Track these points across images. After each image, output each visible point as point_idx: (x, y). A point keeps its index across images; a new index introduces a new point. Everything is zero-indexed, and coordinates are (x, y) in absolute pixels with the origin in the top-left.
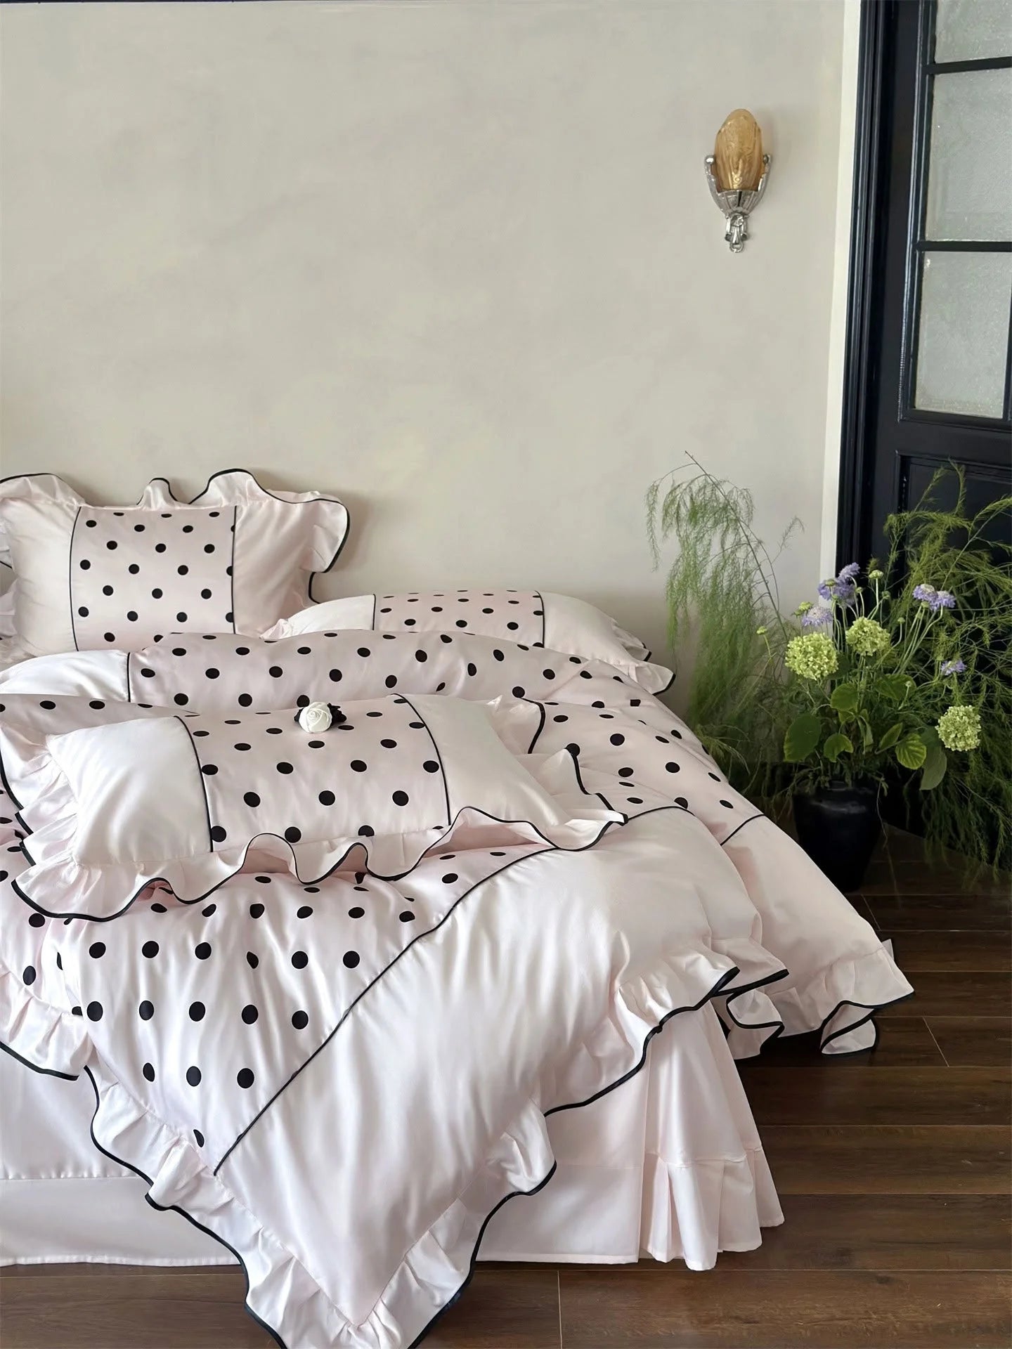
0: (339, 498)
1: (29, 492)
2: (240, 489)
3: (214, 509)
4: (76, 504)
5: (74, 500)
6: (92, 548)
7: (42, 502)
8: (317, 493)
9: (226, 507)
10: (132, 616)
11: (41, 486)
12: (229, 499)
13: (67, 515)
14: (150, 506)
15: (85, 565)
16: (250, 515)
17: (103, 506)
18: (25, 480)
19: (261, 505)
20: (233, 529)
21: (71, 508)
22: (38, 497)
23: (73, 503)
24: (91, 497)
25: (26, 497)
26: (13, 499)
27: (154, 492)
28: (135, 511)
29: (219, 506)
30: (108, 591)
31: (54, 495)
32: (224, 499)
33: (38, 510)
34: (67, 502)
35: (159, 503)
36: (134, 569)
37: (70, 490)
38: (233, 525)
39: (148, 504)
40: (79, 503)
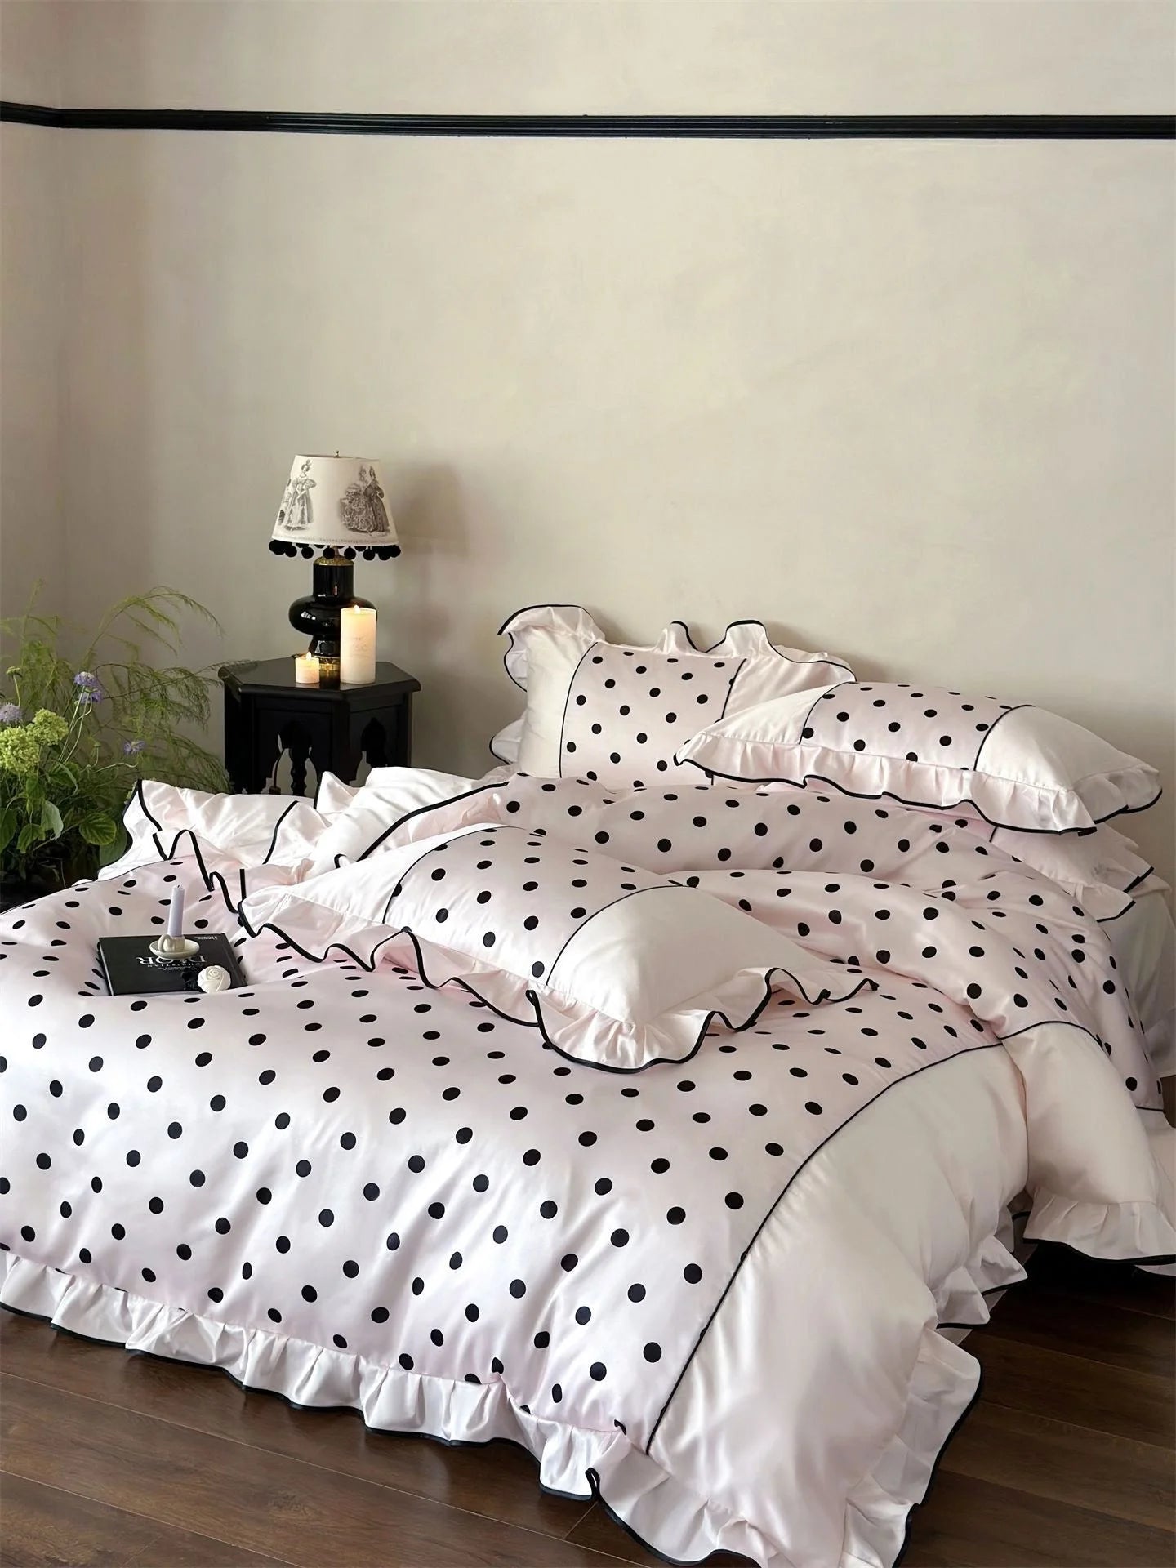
0: (850, 665)
1: (552, 622)
2: (753, 641)
3: (720, 659)
4: (594, 639)
5: (593, 635)
6: (590, 684)
7: (563, 633)
8: (826, 654)
9: (736, 658)
10: (615, 758)
11: (563, 618)
12: (740, 650)
13: (579, 648)
14: (662, 650)
15: (581, 700)
16: (753, 671)
17: (619, 644)
18: (549, 610)
19: (770, 660)
20: (732, 682)
21: (586, 642)
22: (560, 628)
23: (591, 637)
24: (612, 634)
25: (548, 628)
26: (536, 627)
27: (669, 636)
28: (646, 652)
29: (728, 656)
30: (597, 729)
31: (575, 626)
32: (735, 650)
33: (554, 639)
34: (585, 636)
35: (671, 648)
36: (625, 710)
37: (592, 624)
38: (733, 677)
39: (661, 647)
40: (597, 638)
